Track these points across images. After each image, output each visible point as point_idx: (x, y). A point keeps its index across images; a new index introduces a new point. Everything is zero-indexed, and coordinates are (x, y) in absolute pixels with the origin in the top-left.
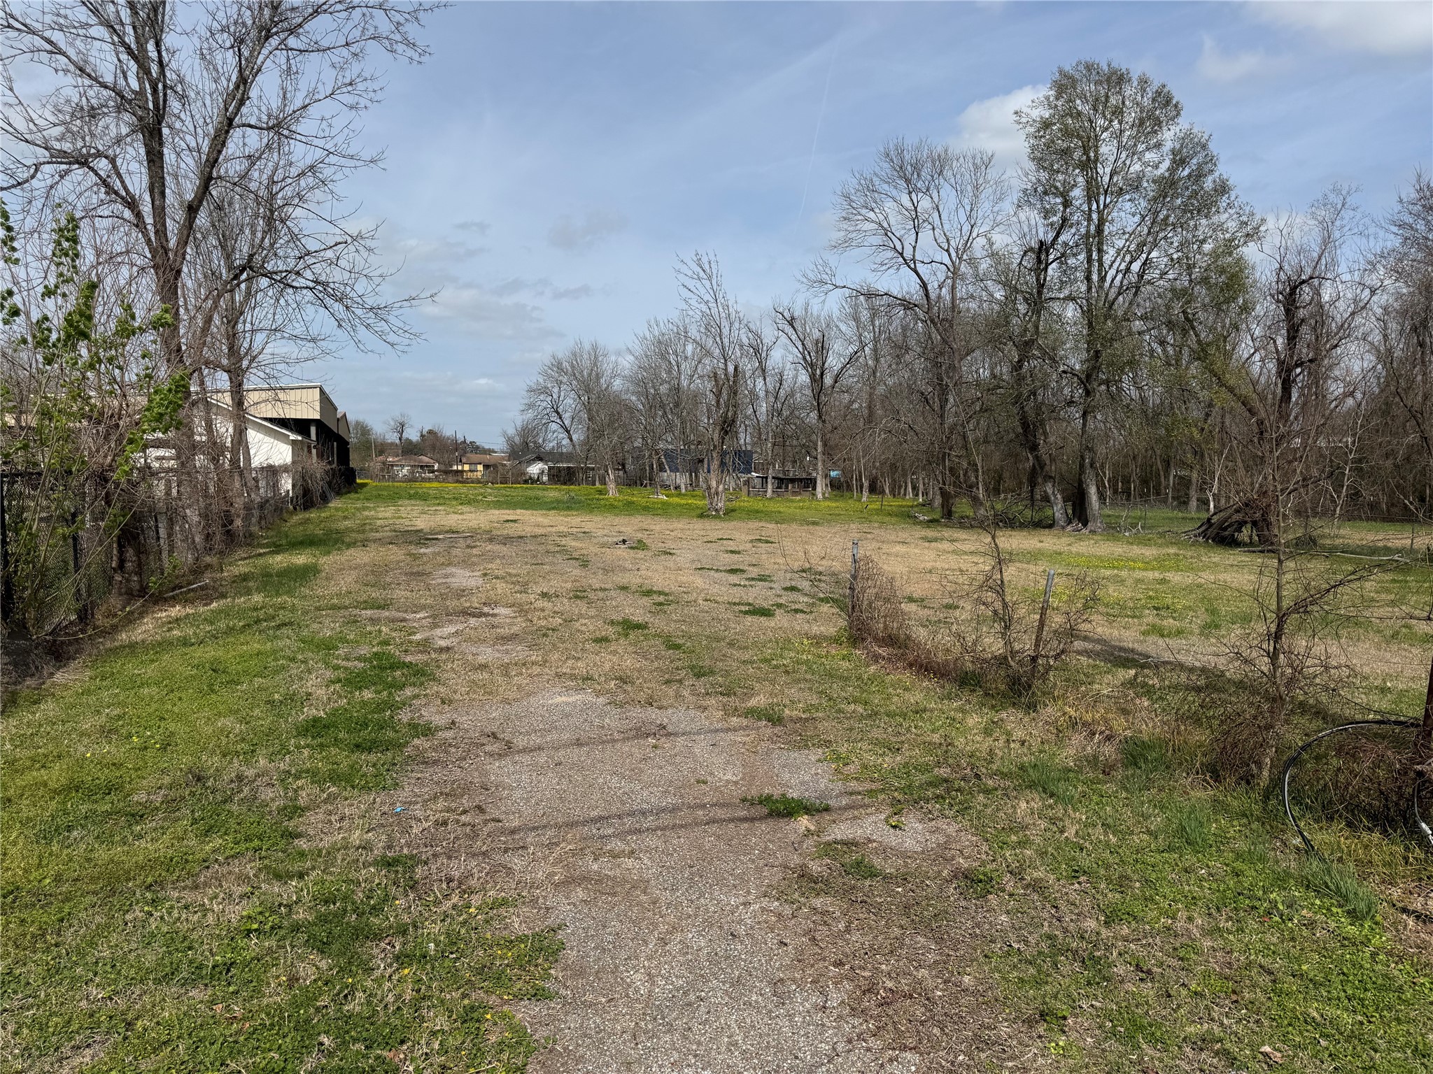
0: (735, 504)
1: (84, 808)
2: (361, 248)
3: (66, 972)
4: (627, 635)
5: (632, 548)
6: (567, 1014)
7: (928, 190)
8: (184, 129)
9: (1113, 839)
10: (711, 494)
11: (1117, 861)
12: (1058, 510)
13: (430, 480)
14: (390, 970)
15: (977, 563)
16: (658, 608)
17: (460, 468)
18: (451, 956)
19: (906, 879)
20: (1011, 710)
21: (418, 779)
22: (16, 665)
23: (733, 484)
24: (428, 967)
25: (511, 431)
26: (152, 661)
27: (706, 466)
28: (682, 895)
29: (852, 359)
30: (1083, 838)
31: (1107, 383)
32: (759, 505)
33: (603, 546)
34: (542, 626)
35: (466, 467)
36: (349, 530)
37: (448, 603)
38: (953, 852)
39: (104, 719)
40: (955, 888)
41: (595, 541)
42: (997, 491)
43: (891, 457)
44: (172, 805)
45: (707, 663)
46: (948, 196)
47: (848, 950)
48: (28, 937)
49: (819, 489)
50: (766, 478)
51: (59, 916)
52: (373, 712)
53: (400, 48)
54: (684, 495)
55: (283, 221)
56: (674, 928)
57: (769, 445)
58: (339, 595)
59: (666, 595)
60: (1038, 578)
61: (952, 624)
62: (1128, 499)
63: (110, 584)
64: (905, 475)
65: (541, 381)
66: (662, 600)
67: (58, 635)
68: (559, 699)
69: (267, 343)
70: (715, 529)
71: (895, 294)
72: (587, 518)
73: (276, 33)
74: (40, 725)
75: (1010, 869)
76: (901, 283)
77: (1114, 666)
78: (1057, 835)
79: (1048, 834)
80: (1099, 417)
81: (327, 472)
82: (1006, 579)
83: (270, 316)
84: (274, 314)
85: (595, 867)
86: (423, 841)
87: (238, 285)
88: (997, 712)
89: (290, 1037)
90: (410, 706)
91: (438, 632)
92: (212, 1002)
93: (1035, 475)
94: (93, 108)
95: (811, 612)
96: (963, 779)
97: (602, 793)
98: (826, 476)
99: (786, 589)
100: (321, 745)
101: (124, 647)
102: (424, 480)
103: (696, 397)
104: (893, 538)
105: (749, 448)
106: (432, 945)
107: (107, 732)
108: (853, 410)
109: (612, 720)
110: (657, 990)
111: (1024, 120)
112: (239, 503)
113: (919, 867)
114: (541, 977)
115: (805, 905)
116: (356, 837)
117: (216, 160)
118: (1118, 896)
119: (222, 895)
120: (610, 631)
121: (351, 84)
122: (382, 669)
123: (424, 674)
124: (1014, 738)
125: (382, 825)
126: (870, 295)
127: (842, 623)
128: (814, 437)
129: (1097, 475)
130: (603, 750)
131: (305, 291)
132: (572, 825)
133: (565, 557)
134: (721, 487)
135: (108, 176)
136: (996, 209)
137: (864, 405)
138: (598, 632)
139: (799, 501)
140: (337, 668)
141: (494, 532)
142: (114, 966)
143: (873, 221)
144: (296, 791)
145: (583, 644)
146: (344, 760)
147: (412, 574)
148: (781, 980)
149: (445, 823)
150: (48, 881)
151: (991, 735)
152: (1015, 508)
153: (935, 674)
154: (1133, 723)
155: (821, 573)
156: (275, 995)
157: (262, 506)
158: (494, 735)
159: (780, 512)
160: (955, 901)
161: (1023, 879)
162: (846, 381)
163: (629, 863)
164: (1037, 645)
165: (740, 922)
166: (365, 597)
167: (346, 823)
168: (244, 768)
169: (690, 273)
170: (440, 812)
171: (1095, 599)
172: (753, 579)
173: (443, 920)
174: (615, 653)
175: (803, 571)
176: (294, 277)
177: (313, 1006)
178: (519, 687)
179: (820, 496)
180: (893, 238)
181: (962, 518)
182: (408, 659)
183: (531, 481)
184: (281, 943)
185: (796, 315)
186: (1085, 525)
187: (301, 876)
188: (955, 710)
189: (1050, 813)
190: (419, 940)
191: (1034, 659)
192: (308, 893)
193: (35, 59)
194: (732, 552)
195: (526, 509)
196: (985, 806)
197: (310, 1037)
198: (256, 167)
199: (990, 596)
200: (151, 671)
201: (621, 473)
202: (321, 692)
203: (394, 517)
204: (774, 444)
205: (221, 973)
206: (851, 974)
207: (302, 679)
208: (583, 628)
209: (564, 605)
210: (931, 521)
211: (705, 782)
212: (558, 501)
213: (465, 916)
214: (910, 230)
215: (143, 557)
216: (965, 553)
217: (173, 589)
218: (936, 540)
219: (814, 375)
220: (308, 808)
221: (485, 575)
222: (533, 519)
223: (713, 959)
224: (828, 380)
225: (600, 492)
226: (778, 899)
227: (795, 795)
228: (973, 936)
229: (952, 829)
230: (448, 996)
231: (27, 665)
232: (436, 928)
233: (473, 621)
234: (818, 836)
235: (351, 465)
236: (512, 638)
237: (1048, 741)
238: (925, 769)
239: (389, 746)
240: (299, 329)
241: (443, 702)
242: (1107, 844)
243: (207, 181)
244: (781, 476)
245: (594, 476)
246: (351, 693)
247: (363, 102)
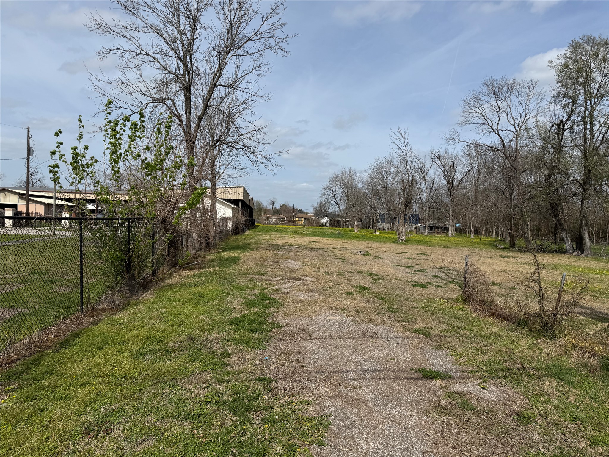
0: (411, 237)
1: (151, 347)
2: (261, 133)
3: (141, 410)
4: (360, 292)
5: (364, 255)
6: (331, 453)
7: (505, 99)
8: (198, 88)
9: (595, 405)
10: (400, 233)
11: (597, 415)
12: (568, 245)
13: (283, 224)
14: (260, 425)
15: (526, 269)
16: (375, 281)
17: (295, 220)
18: (285, 422)
19: (487, 413)
20: (542, 338)
21: (274, 346)
22: (130, 290)
23: (409, 229)
24: (275, 425)
25: (316, 205)
26: (178, 292)
27: (397, 220)
28: (383, 408)
29: (468, 173)
30: (579, 403)
31: (595, 185)
32: (421, 238)
33: (351, 253)
34: (325, 286)
35: (297, 219)
36: (252, 243)
37: (288, 274)
38: (511, 402)
39: (159, 313)
40: (512, 420)
41: (348, 251)
42: (537, 235)
43: (485, 218)
44: (182, 349)
45: (396, 307)
46: (515, 101)
47: (458, 442)
48: (129, 395)
49: (450, 232)
50: (425, 226)
51: (140, 388)
52: (258, 317)
53: (279, 51)
54: (387, 233)
55: (233, 122)
56: (379, 422)
57: (427, 212)
58: (247, 269)
59: (378, 276)
60: (558, 277)
61: (514, 296)
62: (605, 241)
63: (164, 261)
64: (492, 226)
65: (328, 184)
66: (376, 278)
67: (145, 280)
68: (331, 318)
69: (225, 170)
70: (401, 248)
71: (488, 144)
72: (345, 241)
73: (233, 49)
74: (137, 314)
75: (540, 413)
76: (492, 140)
77: (597, 321)
78: (565, 400)
79: (560, 399)
80: (590, 201)
81: (245, 220)
82: (541, 276)
83: (226, 159)
84: (228, 159)
85: (345, 391)
86: (275, 372)
87: (215, 147)
88: (535, 339)
89: (220, 447)
90: (272, 315)
91: (284, 286)
92: (193, 429)
93: (558, 228)
94: (167, 82)
95: (445, 287)
96: (518, 369)
97: (349, 360)
98: (454, 226)
99: (433, 276)
100: (238, 329)
101: (168, 286)
102: (281, 224)
103: (394, 191)
104: (486, 255)
105: (417, 213)
106: (277, 416)
107: (160, 318)
108: (467, 197)
109: (354, 328)
110: (370, 448)
111: (553, 65)
112: (212, 232)
113: (494, 408)
114: (321, 436)
115: (439, 419)
116: (249, 368)
117: (209, 99)
118: (597, 432)
119: (198, 386)
120: (353, 290)
121: (259, 67)
122: (262, 299)
123: (278, 303)
124: (544, 352)
125: (260, 364)
126: (476, 145)
127: (460, 293)
128: (448, 208)
129: (589, 229)
130: (349, 341)
131: (240, 149)
132: (336, 372)
133: (335, 258)
134: (404, 230)
135: (171, 107)
136: (538, 105)
137: (473, 194)
138: (348, 290)
139: (440, 237)
140: (245, 298)
141: (307, 246)
142: (158, 410)
143: (478, 113)
144: (227, 347)
145: (342, 295)
146: (246, 335)
147: (275, 262)
148: (427, 452)
149: (284, 365)
150: (137, 374)
151: (532, 350)
152: (546, 244)
153: (505, 319)
154: (606, 349)
155: (450, 270)
156: (216, 430)
157: (220, 233)
158: (304, 330)
159: (431, 242)
160: (512, 425)
161: (547, 419)
162: (464, 183)
163: (360, 391)
164: (556, 308)
165: (409, 423)
166: (257, 270)
167: (245, 362)
168: (208, 336)
169: (395, 137)
170: (282, 360)
171: (587, 288)
172: (418, 271)
173: (282, 407)
174: (355, 299)
175: (442, 268)
176: (236, 144)
177: (230, 436)
178: (315, 311)
179: (450, 235)
180: (488, 120)
181: (520, 247)
182: (272, 296)
183: (322, 225)
184: (219, 408)
185: (441, 154)
186: (582, 252)
187: (228, 382)
188: (514, 337)
189: (562, 389)
190: (272, 414)
191: (555, 315)
192: (230, 389)
193: (149, 65)
194: (408, 258)
195: (320, 237)
196: (528, 382)
197: (228, 448)
198: (224, 101)
199: (533, 284)
200: (177, 295)
201: (360, 223)
202: (239, 307)
203: (269, 239)
204: (429, 211)
205: (196, 418)
206: (460, 453)
207: (231, 302)
208: (342, 288)
209: (334, 278)
210: (504, 248)
211: (394, 360)
212: (333, 234)
213: (290, 406)
214: (496, 116)
215: (177, 251)
216: (521, 263)
217: (187, 264)
218: (507, 257)
219: (449, 181)
220: (231, 354)
221: (303, 263)
222: (323, 241)
223: (396, 437)
224: (455, 183)
225: (351, 231)
226: (426, 415)
227: (436, 370)
228: (521, 443)
229: (511, 392)
230: (283, 439)
231: (134, 291)
232: (279, 409)
233: (297, 282)
234: (446, 389)
235: (254, 218)
236: (313, 290)
237: (561, 354)
238: (499, 363)
239: (263, 331)
240: (237, 164)
241: (285, 315)
242: (592, 407)
243: (206, 107)
244: (432, 225)
245: (348, 224)
246: (250, 308)
247: (263, 73)
